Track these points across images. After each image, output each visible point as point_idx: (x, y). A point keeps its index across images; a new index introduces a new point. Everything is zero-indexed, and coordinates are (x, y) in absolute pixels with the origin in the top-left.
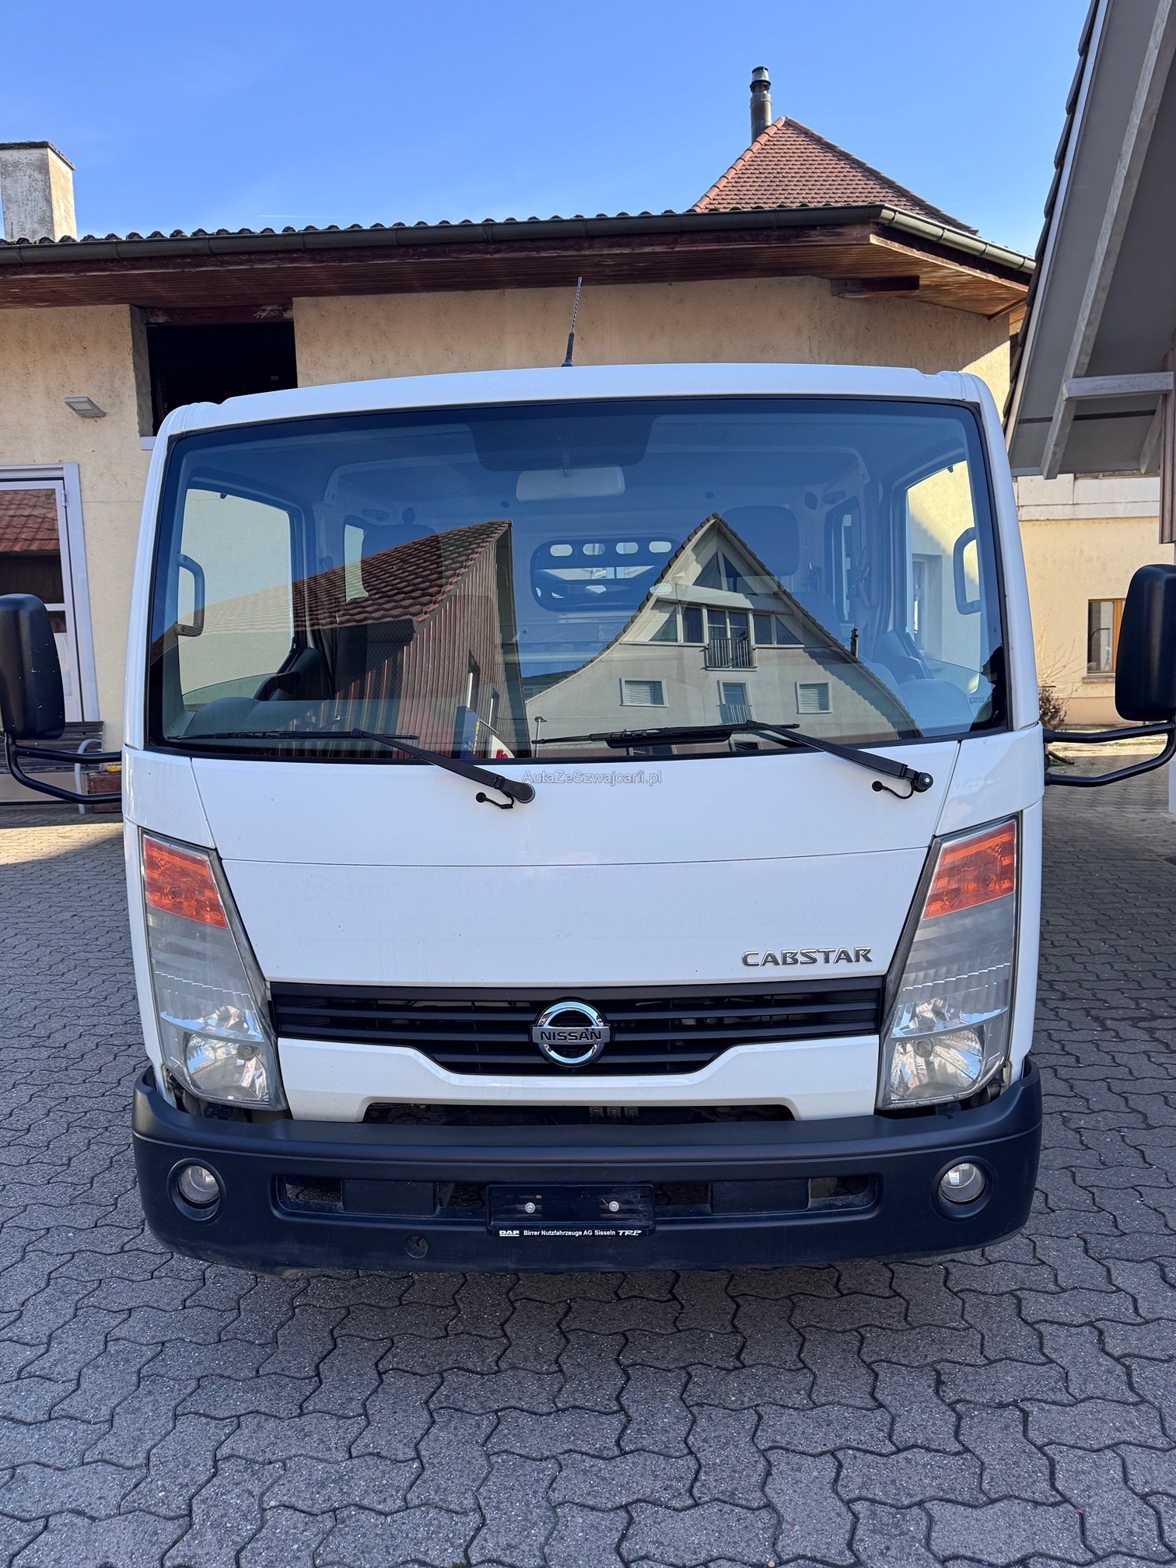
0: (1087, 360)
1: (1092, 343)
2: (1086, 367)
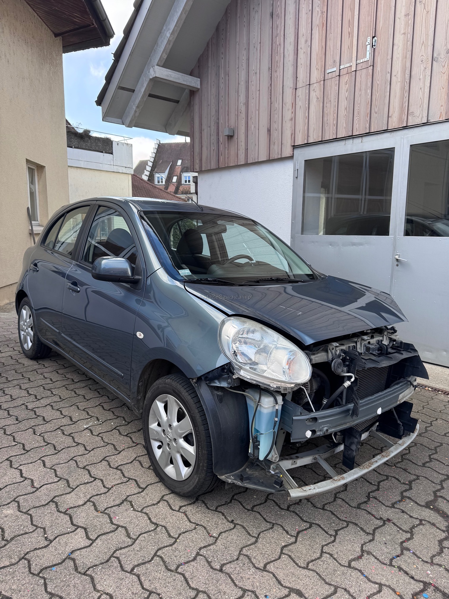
0: (165, 57)
1: (171, 46)
2: (164, 61)
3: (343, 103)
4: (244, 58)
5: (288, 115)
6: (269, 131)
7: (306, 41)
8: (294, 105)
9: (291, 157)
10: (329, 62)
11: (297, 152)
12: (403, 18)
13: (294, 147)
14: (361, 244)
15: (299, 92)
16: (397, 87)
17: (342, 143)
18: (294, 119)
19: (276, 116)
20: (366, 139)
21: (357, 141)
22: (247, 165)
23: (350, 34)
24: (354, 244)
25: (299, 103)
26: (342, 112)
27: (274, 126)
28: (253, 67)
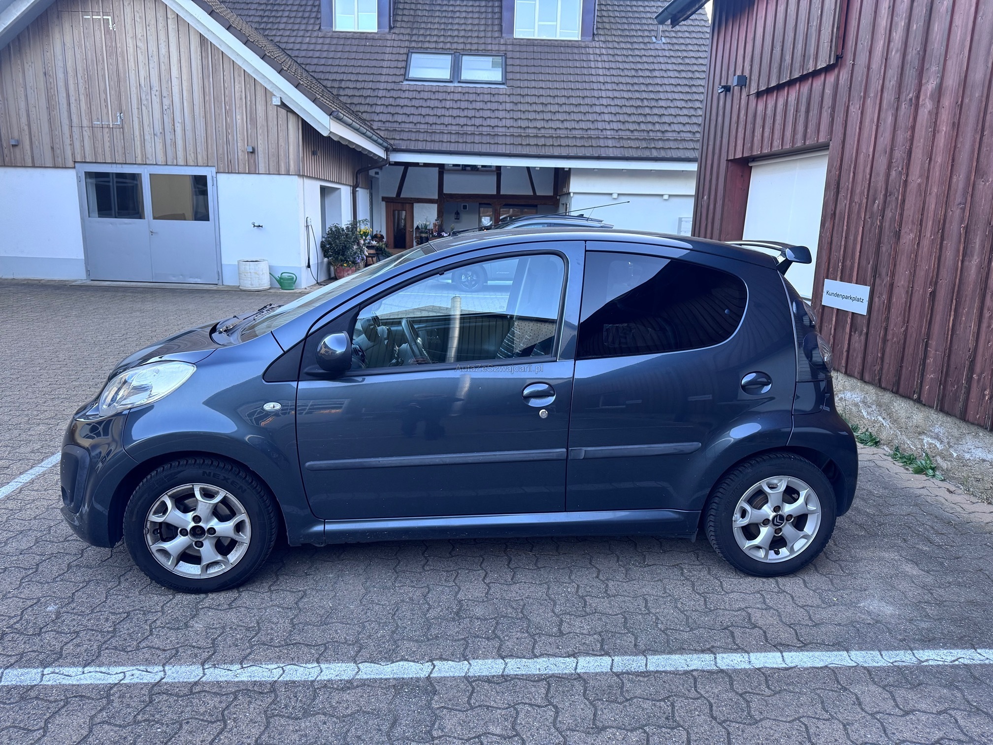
3: (107, 144)
4: (23, 92)
5: (67, 141)
6: (52, 148)
7: (76, 100)
8: (71, 136)
9: (74, 168)
10: (94, 118)
11: (76, 164)
12: (136, 110)
13: (75, 162)
14: (130, 224)
15: (74, 129)
16: (138, 143)
17: (110, 165)
18: (72, 145)
19: (58, 140)
20: (123, 166)
21: (119, 166)
22: (34, 166)
23: (107, 106)
24: (126, 224)
25: (76, 135)
26: (107, 149)
27: (56, 146)
28: (32, 101)
